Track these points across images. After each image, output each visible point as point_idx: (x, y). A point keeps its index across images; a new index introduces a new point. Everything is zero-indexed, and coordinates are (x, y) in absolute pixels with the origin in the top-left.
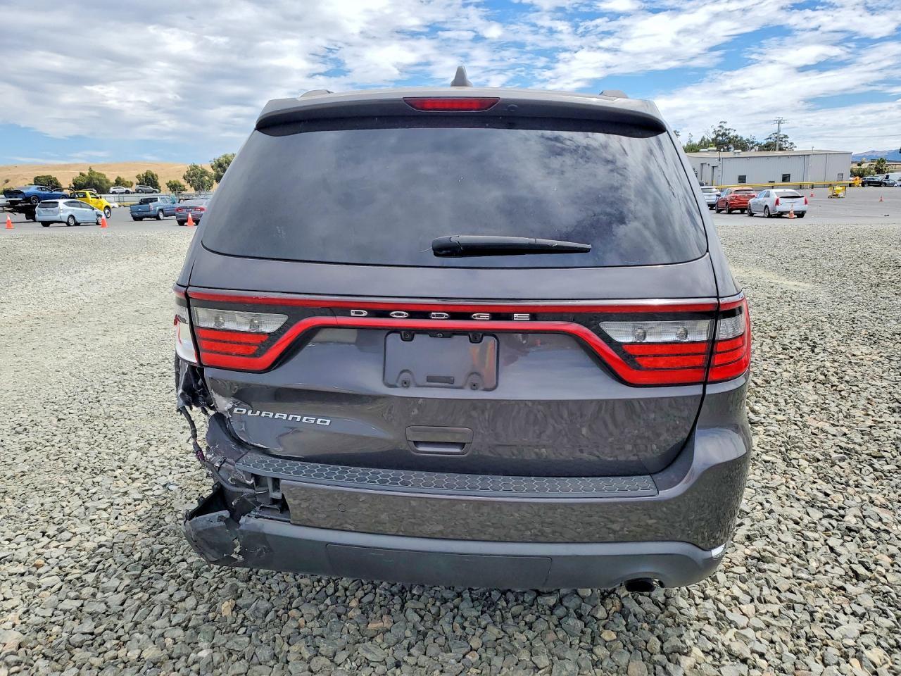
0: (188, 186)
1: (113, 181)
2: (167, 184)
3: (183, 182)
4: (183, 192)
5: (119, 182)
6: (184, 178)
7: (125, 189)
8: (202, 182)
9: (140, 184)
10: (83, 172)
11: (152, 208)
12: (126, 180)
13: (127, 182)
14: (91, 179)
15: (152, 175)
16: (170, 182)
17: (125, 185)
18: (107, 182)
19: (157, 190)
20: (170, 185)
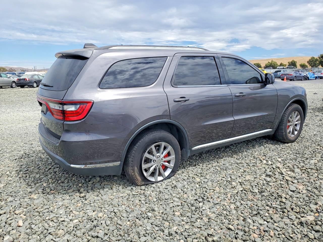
0: (308, 66)
1: (279, 64)
2: (300, 65)
3: (307, 64)
4: (306, 68)
5: (281, 65)
6: (308, 62)
7: (283, 67)
8: (315, 64)
9: (289, 65)
10: (269, 61)
11: (278, 74)
12: (284, 64)
13: (284, 65)
14: (271, 64)
15: (294, 62)
16: (301, 64)
17: (283, 66)
18: (277, 65)
19: (295, 67)
20: (301, 65)
